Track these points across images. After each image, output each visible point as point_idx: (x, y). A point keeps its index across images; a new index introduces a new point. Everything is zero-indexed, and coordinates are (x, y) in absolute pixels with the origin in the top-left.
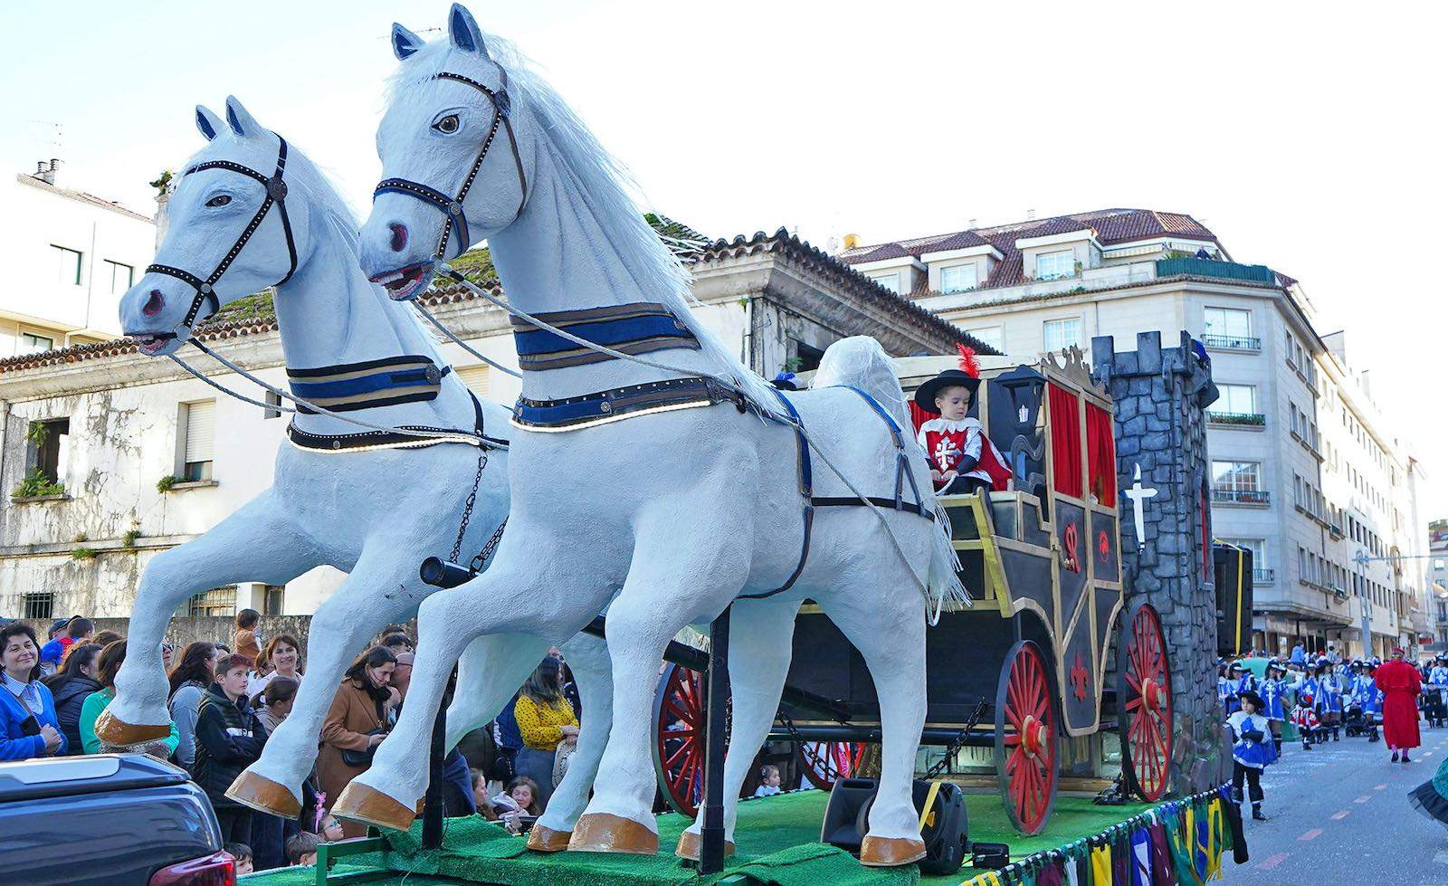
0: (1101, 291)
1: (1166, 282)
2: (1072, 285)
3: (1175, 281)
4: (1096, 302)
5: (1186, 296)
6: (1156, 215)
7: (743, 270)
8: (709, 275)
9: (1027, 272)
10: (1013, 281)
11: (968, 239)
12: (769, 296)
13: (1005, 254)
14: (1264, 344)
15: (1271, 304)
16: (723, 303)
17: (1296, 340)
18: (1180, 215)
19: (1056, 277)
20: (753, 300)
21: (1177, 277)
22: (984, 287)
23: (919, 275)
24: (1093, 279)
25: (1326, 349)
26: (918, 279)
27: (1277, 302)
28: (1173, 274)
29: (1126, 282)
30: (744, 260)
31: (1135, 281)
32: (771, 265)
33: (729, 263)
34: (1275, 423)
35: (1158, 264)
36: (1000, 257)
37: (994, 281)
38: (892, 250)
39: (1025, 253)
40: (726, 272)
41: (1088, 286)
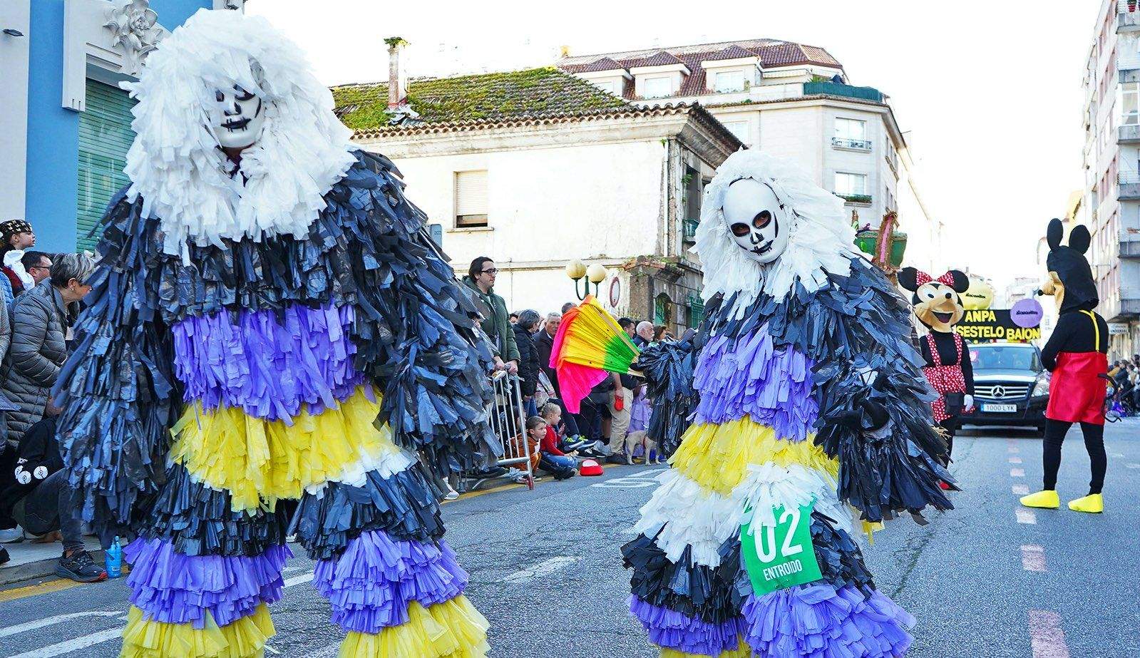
0: (764, 103)
1: (810, 99)
2: (743, 97)
3: (817, 99)
4: (760, 111)
5: (825, 109)
6: (801, 47)
7: (667, 123)
8: (644, 125)
9: (709, 86)
10: (698, 92)
11: (663, 58)
12: (680, 139)
13: (691, 71)
14: (874, 145)
15: (880, 117)
16: (649, 141)
17: (891, 142)
18: (817, 48)
19: (730, 91)
20: (669, 140)
21: (818, 96)
22: (677, 95)
23: (627, 83)
24: (757, 94)
25: (905, 146)
26: (626, 87)
27: (883, 115)
28: (815, 93)
29: (781, 97)
30: (668, 117)
31: (788, 97)
32: (686, 122)
33: (658, 118)
34: (878, 202)
35: (805, 85)
36: (688, 72)
37: (685, 90)
38: (606, 64)
39: (708, 71)
40: (655, 124)
41: (754, 99)
